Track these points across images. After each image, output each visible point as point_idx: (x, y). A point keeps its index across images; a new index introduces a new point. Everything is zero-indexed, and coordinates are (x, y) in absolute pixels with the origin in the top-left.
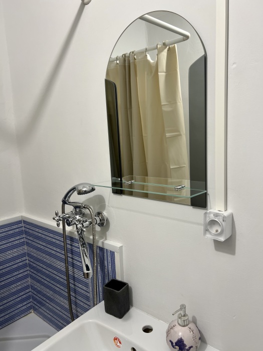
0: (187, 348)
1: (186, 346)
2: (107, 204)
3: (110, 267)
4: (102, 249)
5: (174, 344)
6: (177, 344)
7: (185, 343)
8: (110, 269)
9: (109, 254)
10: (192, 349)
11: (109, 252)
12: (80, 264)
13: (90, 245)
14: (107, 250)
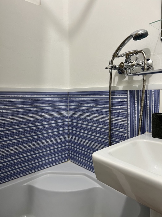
11: (153, 92)
12: (120, 111)
13: (132, 92)
14: (151, 90)
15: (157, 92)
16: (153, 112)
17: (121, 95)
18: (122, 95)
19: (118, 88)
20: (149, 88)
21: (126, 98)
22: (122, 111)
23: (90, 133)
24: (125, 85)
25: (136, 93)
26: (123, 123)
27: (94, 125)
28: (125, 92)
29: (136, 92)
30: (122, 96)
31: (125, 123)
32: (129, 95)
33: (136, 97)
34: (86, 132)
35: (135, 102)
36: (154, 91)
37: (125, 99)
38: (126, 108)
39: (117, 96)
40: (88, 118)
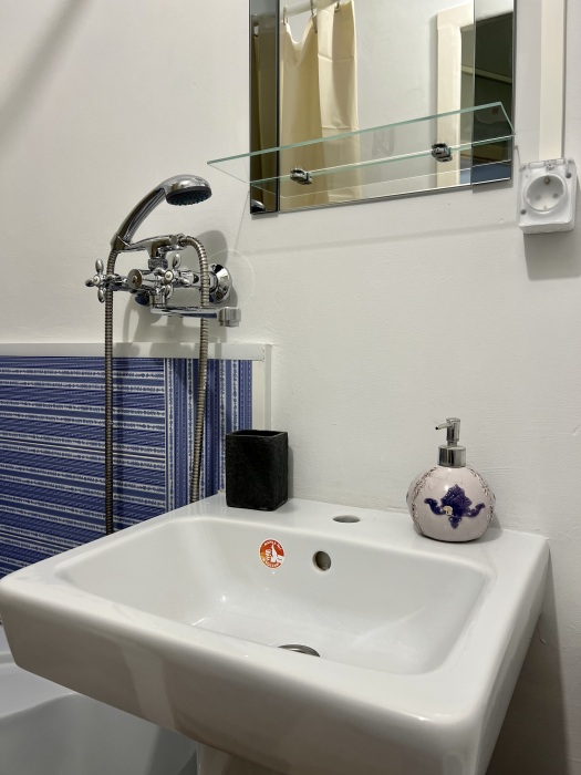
0: (472, 507)
1: (470, 503)
2: (231, 249)
3: (235, 404)
4: (214, 365)
5: (439, 504)
6: (446, 502)
7: (467, 495)
8: (235, 409)
9: (235, 371)
10: (482, 510)
11: (235, 366)
12: (144, 426)
13: (179, 364)
14: (229, 362)
15: (245, 367)
16: (236, 427)
17: (145, 373)
18: (150, 373)
19: (137, 349)
20: (225, 356)
21: (160, 383)
22: (152, 427)
23: (49, 506)
24: (159, 340)
25: (190, 370)
26: (155, 466)
27: (61, 475)
28: (157, 363)
29: (190, 365)
30: (151, 375)
31: (160, 464)
32: (169, 373)
33: (188, 381)
34: (34, 503)
35: (188, 395)
36: (237, 363)
37: (160, 388)
38: (161, 416)
39: (136, 375)
40: (40, 451)
